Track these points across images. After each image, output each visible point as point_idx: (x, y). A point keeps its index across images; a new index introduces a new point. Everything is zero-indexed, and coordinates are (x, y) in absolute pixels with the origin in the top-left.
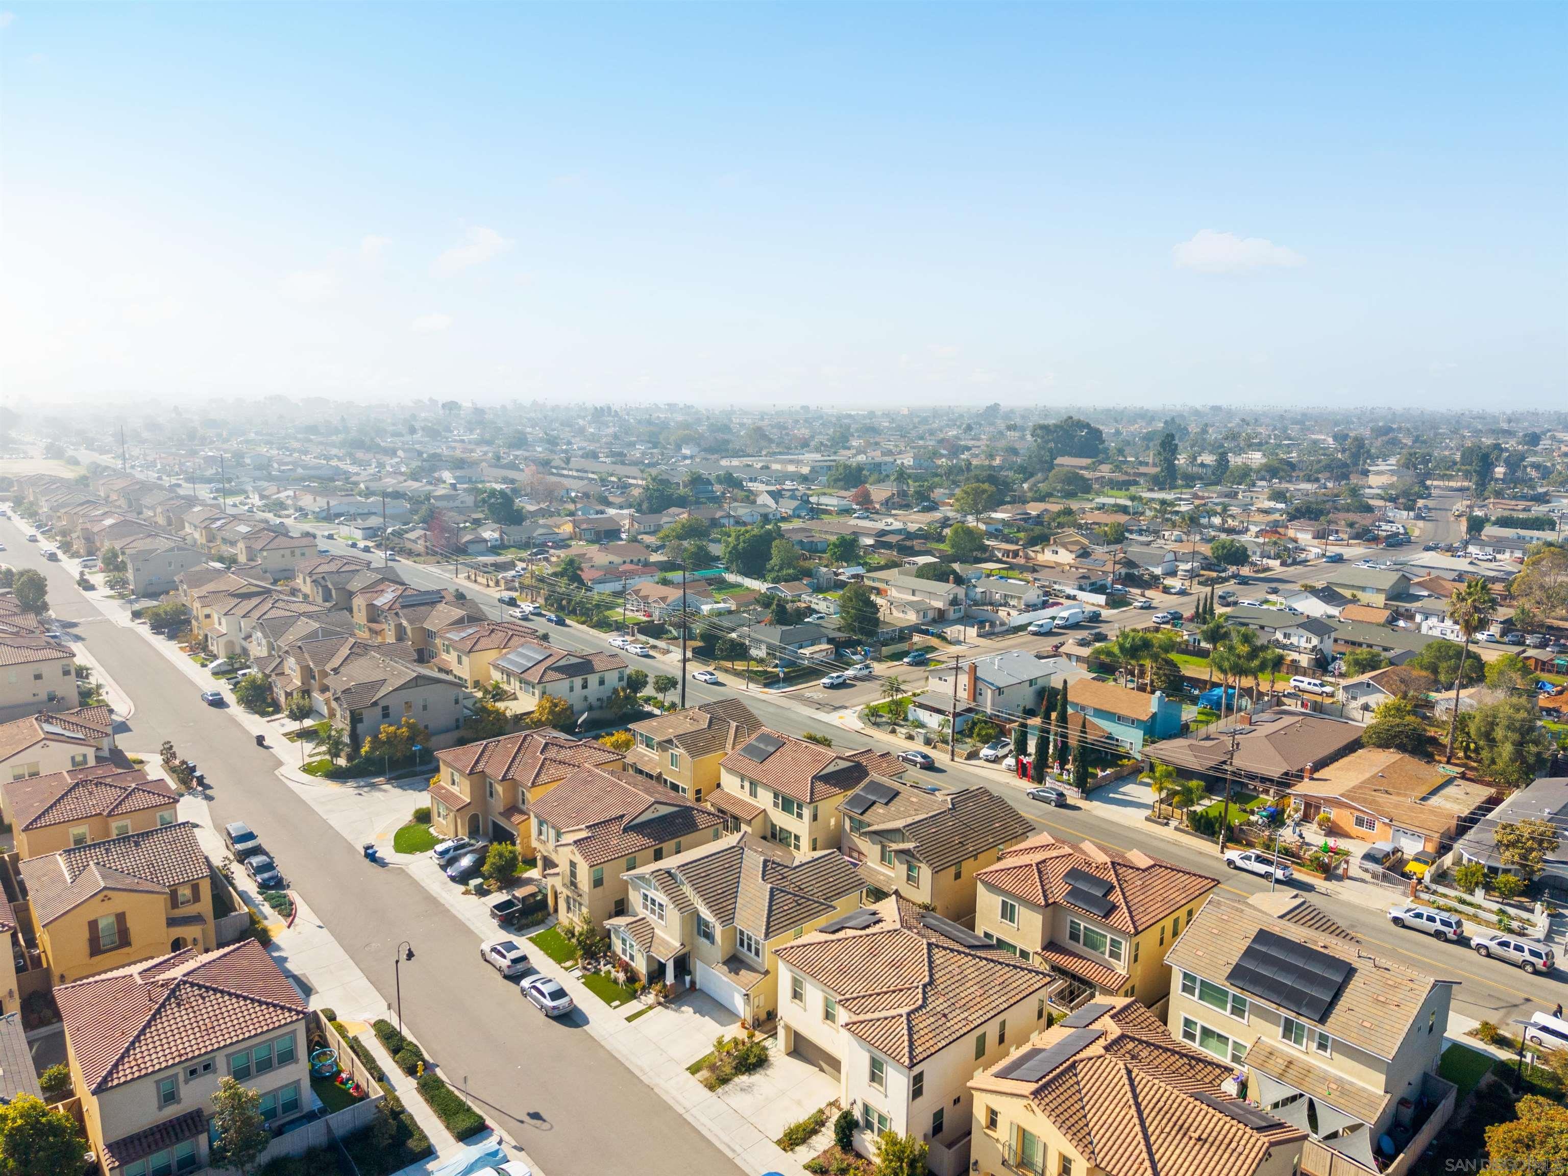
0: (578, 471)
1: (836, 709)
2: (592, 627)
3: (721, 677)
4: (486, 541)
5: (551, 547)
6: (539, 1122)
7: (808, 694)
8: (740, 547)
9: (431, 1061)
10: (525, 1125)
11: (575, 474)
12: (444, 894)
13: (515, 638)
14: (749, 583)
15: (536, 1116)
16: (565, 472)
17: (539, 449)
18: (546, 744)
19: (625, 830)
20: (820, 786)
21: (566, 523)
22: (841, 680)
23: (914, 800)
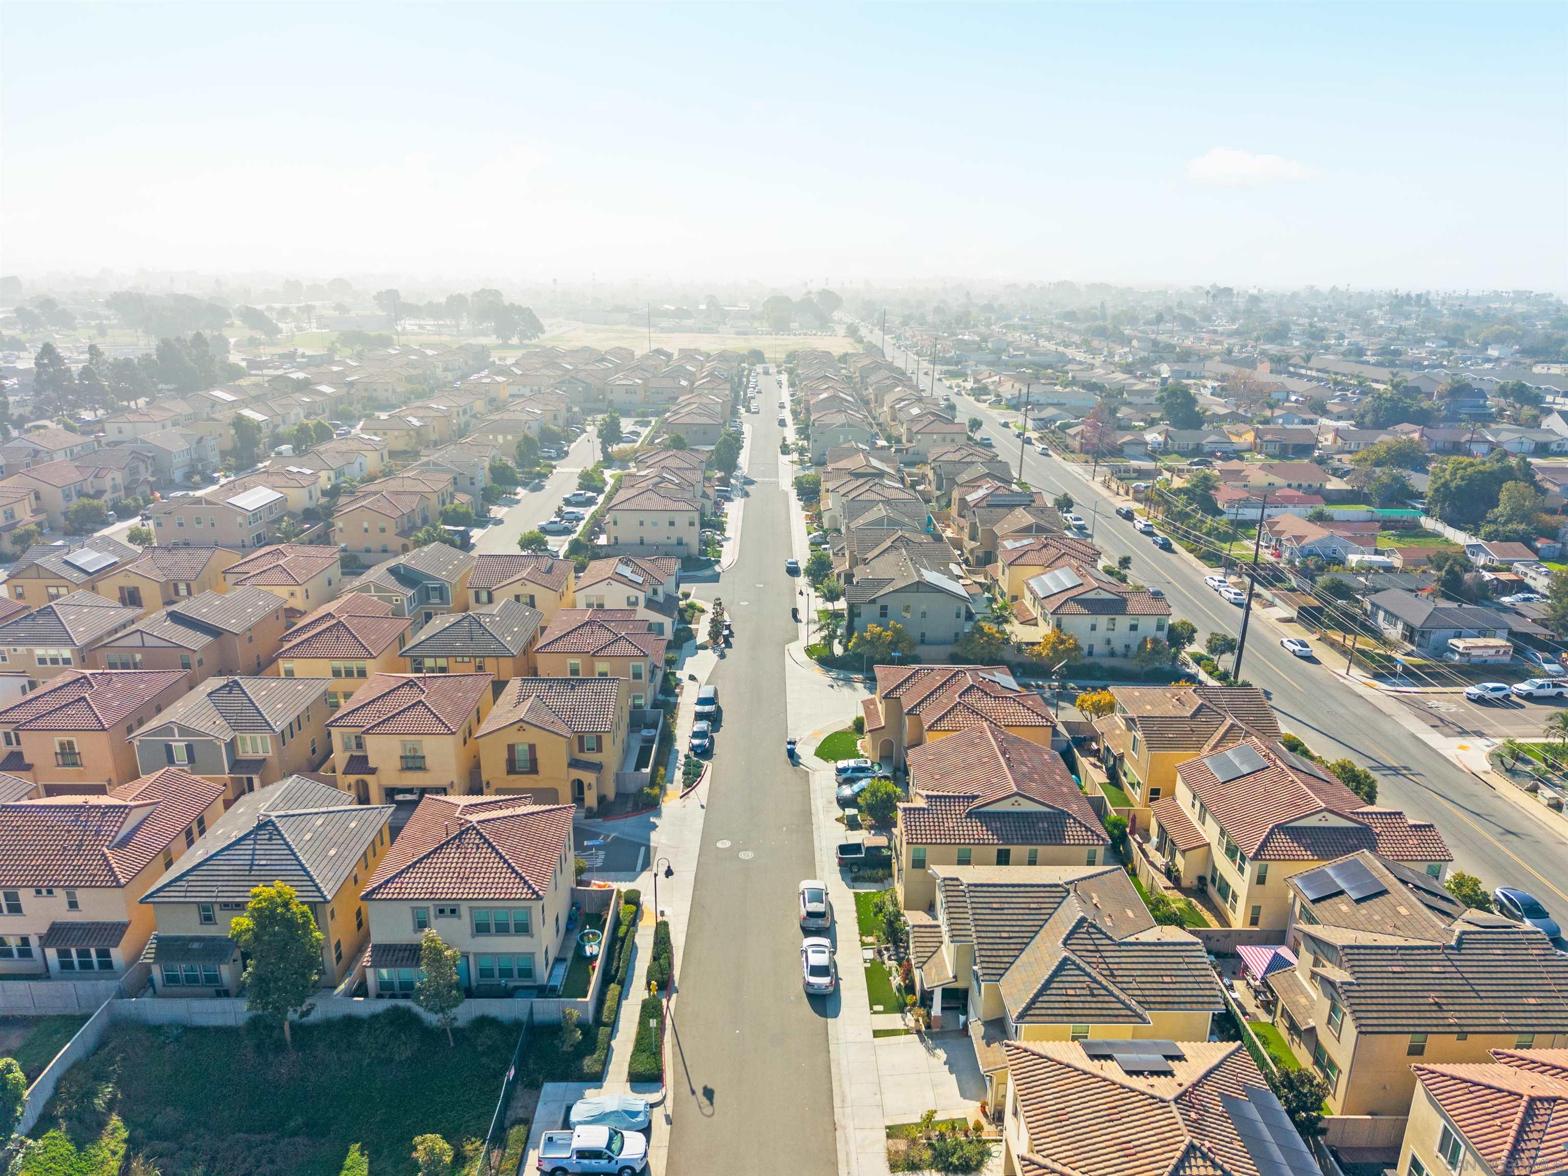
0: (1319, 370)
1: (1463, 733)
2: (1199, 558)
3: (1319, 650)
4: (1146, 444)
5: (1219, 458)
6: (707, 1102)
7: (1433, 703)
8: (1453, 485)
9: (676, 984)
10: (694, 1098)
11: (1314, 374)
12: (821, 816)
13: (1066, 557)
14: (1451, 533)
15: (709, 1093)
16: (1303, 371)
17: (1296, 343)
18: (972, 687)
19: (970, 815)
20: (1282, 841)
21: (1248, 431)
22: (1500, 694)
23: (1403, 911)
